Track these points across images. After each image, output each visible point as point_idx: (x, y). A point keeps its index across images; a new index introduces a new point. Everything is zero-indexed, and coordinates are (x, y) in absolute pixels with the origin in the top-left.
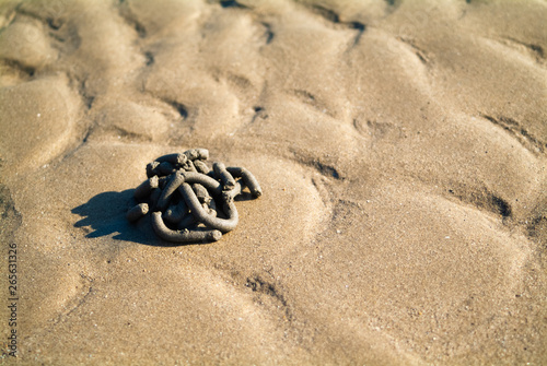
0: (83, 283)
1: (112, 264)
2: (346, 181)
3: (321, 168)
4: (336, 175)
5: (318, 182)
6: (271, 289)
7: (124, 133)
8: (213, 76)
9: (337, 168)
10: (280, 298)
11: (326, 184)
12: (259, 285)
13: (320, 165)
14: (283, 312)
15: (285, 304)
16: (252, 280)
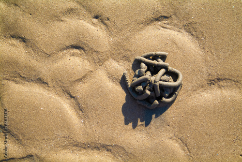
0: (174, 139)
1: (170, 125)
2: (173, 16)
3: (157, 19)
4: (166, 17)
5: (165, 26)
6: (218, 79)
7: (80, 80)
8: (58, 20)
9: (163, 15)
10: (225, 79)
11: (168, 24)
12: (213, 82)
13: (156, 19)
14: (234, 83)
15: (229, 79)
16: (209, 82)
